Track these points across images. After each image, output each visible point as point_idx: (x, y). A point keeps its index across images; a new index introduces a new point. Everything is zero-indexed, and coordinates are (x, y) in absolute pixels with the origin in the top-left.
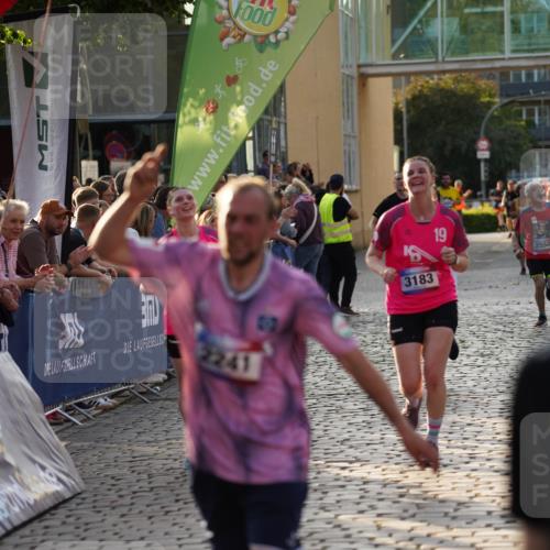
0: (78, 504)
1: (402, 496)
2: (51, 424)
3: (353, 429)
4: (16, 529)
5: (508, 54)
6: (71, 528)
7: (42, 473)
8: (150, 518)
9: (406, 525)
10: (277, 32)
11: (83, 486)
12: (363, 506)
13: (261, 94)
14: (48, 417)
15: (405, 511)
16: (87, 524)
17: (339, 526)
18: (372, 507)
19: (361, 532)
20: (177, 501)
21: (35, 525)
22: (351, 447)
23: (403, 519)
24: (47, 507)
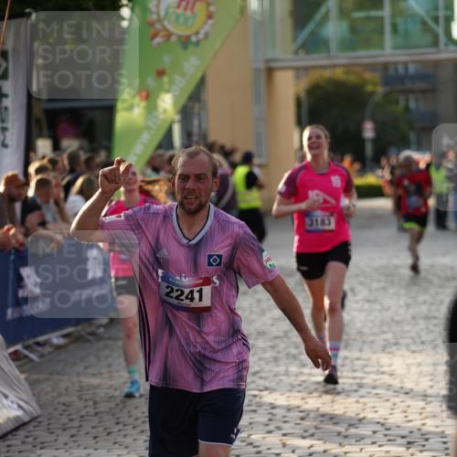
0: (35, 427)
1: (302, 419)
2: (13, 360)
3: (262, 363)
6: (30, 447)
7: (5, 401)
8: (95, 438)
9: (306, 443)
10: (197, 33)
11: (39, 411)
12: (271, 427)
13: (184, 84)
14: (10, 354)
15: (306, 431)
16: (42, 443)
17: (251, 444)
18: (279, 428)
19: (269, 449)
20: (117, 423)
22: (261, 378)
23: (304, 438)
24: (9, 429)
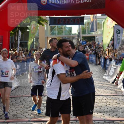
4: (13, 90)
5: (64, 35)
6: (20, 90)
7: (16, 84)
21: (15, 90)
